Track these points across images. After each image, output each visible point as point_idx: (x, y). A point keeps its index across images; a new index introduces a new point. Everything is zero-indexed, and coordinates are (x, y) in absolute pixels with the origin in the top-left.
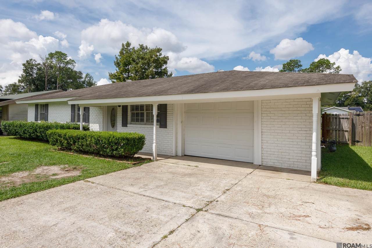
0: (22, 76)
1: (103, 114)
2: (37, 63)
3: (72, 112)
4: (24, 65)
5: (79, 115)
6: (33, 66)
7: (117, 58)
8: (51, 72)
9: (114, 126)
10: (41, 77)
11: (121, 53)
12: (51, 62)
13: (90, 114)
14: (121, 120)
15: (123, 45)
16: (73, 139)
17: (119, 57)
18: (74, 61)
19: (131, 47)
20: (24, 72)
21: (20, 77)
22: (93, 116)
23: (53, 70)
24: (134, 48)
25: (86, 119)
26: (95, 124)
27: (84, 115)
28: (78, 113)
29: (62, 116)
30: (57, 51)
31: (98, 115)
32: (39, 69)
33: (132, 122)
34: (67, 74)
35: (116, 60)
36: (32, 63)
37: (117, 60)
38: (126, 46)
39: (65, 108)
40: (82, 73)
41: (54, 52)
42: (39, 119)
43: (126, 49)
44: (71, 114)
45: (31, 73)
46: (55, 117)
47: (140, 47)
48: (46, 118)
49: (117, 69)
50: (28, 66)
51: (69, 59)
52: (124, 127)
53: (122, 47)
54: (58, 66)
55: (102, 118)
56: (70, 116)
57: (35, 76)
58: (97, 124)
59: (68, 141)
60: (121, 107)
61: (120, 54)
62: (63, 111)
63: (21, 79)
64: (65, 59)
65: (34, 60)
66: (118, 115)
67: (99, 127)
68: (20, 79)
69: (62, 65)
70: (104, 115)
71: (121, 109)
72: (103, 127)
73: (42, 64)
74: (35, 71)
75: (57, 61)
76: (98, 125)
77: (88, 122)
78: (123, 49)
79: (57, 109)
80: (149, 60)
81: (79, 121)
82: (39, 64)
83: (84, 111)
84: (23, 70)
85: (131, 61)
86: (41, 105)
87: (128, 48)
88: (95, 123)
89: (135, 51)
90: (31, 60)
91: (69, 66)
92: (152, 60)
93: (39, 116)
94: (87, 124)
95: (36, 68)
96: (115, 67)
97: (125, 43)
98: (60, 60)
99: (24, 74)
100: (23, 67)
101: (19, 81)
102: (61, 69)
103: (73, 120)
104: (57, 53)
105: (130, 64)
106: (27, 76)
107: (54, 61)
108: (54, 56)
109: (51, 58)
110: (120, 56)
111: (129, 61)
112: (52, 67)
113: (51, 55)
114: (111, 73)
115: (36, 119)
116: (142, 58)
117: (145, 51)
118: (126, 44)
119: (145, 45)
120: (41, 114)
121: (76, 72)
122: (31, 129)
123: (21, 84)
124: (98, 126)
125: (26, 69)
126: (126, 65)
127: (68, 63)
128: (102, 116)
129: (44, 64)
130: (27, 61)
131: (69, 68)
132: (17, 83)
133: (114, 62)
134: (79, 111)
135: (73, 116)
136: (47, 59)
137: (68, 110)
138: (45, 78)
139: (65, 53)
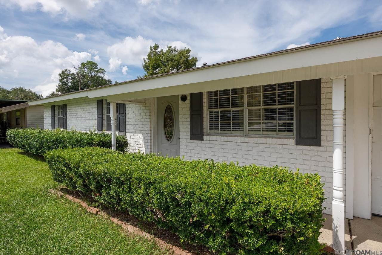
0: (59, 85)
1: (150, 116)
2: (71, 73)
3: (98, 115)
4: (60, 75)
5: (109, 118)
6: (68, 76)
7: (145, 61)
8: (84, 81)
9: (171, 138)
10: (75, 86)
11: (149, 56)
12: (84, 72)
13: (127, 118)
14: (189, 127)
15: (151, 48)
16: (95, 178)
17: (147, 61)
18: (104, 70)
19: (159, 50)
20: (60, 82)
21: (57, 86)
22: (133, 120)
23: (86, 79)
24: (162, 50)
25: (121, 126)
26: (137, 134)
27: (117, 119)
28: (107, 115)
29: (84, 121)
30: (88, 61)
31: (141, 117)
32: (74, 79)
33: (210, 131)
34: (98, 82)
35: (144, 64)
36: (67, 73)
37: (146, 63)
38: (154, 49)
39: (88, 109)
40: (111, 81)
41: (85, 62)
42: (57, 125)
43: (154, 51)
44: (98, 118)
45: (67, 82)
46: (75, 123)
47: (168, 49)
48: (65, 124)
49: (146, 73)
50: (64, 76)
51: (99, 68)
52: (195, 141)
53: (150, 50)
54: (90, 75)
55: (149, 123)
56: (96, 121)
57: (70, 85)
58: (139, 135)
59: (84, 182)
60: (188, 101)
61: (148, 58)
62: (86, 114)
63: (59, 89)
64: (96, 68)
65: (69, 70)
66: (180, 116)
67: (144, 139)
68: (57, 88)
69: (93, 74)
70: (152, 117)
71: (189, 105)
72: (151, 140)
73: (76, 74)
74: (70, 81)
75: (89, 70)
76: (141, 135)
77: (124, 130)
78: (151, 52)
79: (78, 110)
80: (179, 62)
81: (109, 128)
82: (73, 74)
83: (117, 112)
84: (60, 79)
85: (160, 64)
86: (58, 106)
87: (156, 51)
88: (135, 133)
89: (163, 54)
90: (66, 70)
91: (100, 75)
92: (181, 61)
93: (57, 122)
94: (122, 134)
95: (71, 77)
96: (144, 70)
97: (153, 45)
98: (91, 70)
99: (60, 83)
100: (59, 76)
101: (57, 91)
102: (92, 78)
103: (100, 127)
104: (89, 62)
105: (159, 66)
106: (63, 85)
107: (86, 70)
108: (86, 66)
109: (84, 68)
110: (148, 59)
111: (158, 63)
112: (84, 76)
113: (83, 65)
114: (140, 77)
115: (53, 126)
116: (172, 60)
117: (174, 53)
118: (154, 47)
119: (173, 47)
120: (59, 118)
121: (106, 80)
122: (37, 142)
123: (58, 93)
124: (142, 137)
125: (62, 79)
126: (154, 68)
127: (98, 72)
128: (149, 120)
129: (78, 74)
130: (63, 72)
131: (100, 77)
132: (55, 92)
133: (143, 65)
134: (110, 113)
135: (100, 121)
136: (80, 68)
137: (92, 111)
138: (79, 86)
139: (96, 63)
